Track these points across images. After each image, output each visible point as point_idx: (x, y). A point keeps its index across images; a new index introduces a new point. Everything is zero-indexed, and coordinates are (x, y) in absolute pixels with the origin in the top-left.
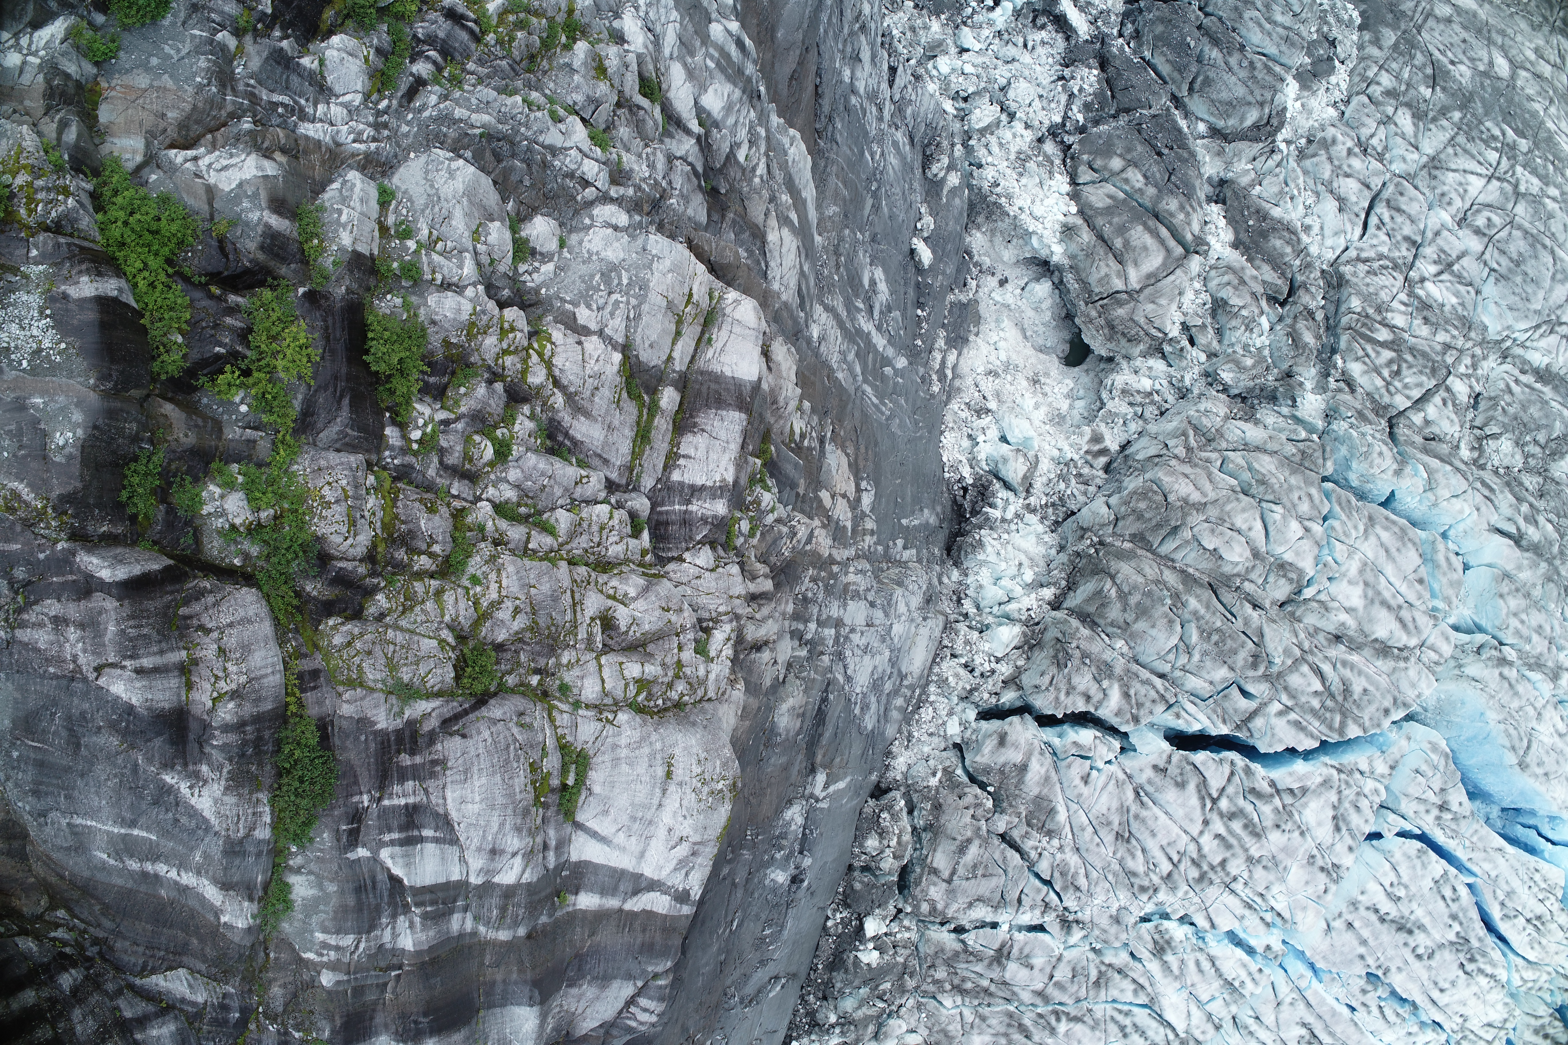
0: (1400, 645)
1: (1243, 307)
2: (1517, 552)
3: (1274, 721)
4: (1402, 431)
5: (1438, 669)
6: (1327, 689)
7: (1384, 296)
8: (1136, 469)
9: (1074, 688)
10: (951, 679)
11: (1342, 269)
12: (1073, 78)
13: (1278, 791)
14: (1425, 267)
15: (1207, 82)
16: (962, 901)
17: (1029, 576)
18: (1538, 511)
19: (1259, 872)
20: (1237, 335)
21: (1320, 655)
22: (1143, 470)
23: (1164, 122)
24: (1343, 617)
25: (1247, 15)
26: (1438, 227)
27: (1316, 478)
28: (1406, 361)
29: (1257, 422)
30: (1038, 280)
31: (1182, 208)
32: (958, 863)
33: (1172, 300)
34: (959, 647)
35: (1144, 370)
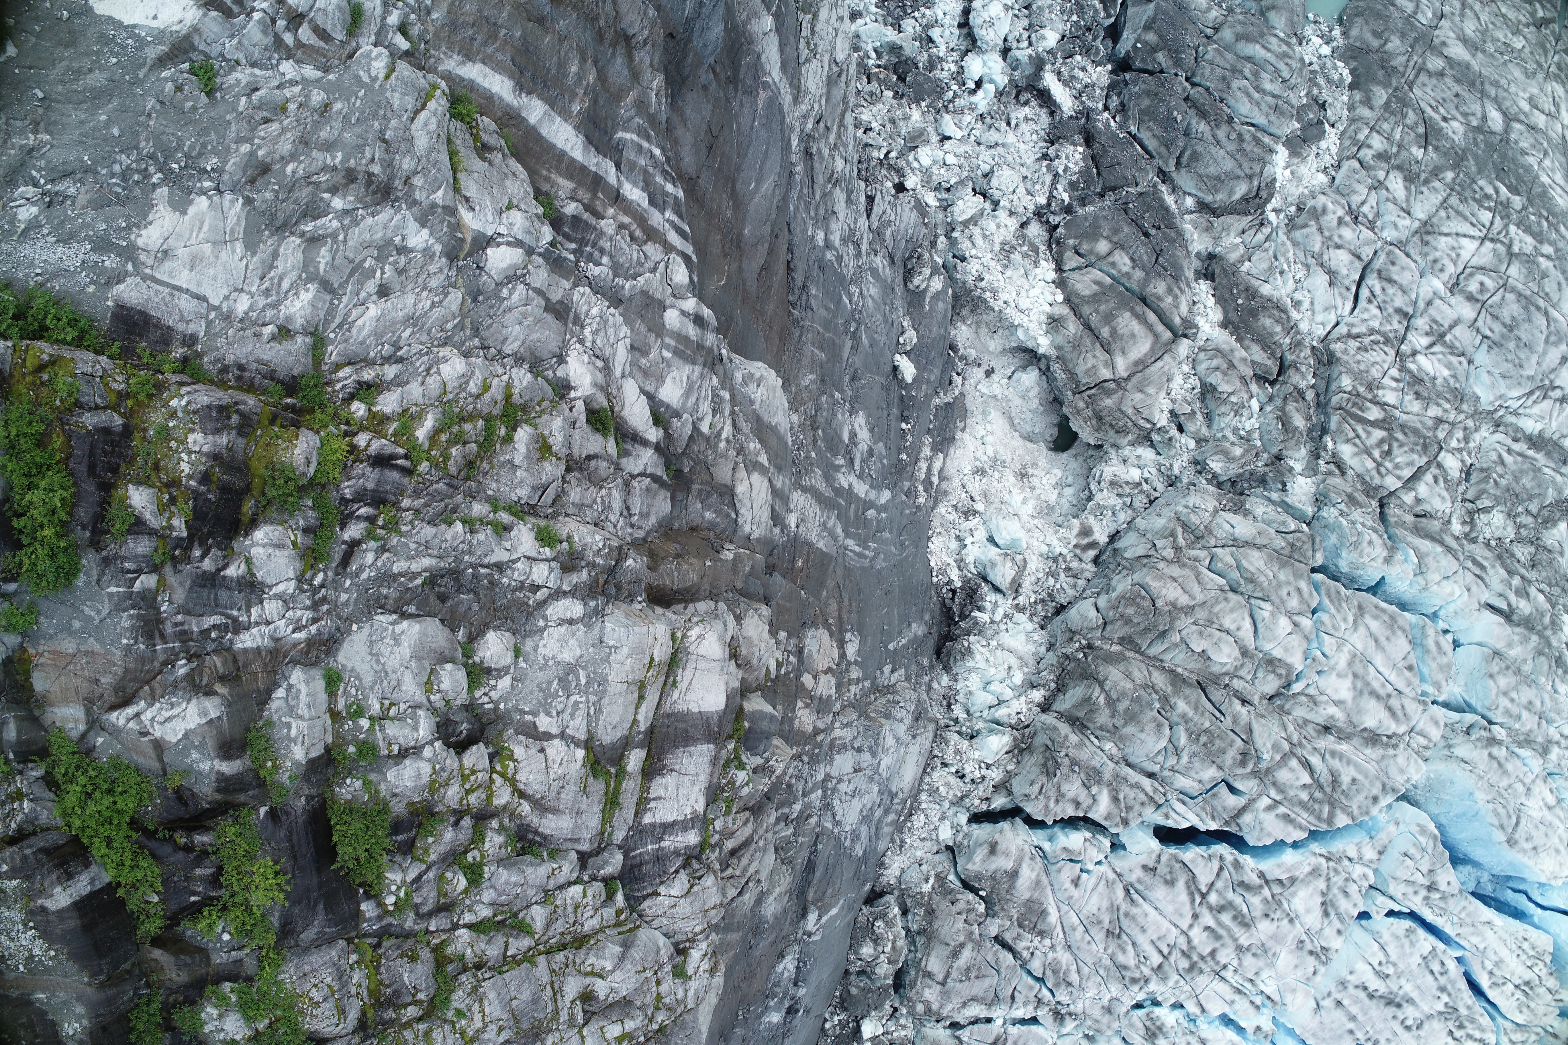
0: (1389, 733)
1: (1232, 393)
2: (1508, 629)
3: (1263, 816)
4: (1393, 511)
5: (1427, 754)
6: (1316, 781)
7: (1375, 373)
8: (1124, 568)
9: (1063, 796)
10: (941, 789)
11: (1332, 346)
12: (1057, 157)
13: (1267, 882)
14: (1418, 340)
15: (1195, 157)
16: (956, 1002)
17: (1018, 678)
18: (1530, 582)
19: (1248, 960)
20: (1226, 422)
21: (1309, 747)
22: (1131, 570)
23: (1151, 199)
24: (1332, 710)
25: (1235, 84)
26: (1430, 295)
27: (1306, 569)
28: (1397, 440)
29: (1246, 513)
30: (1024, 368)
31: (1170, 291)
32: (951, 967)
33: (1160, 389)
34: (949, 757)
35: (1132, 460)
